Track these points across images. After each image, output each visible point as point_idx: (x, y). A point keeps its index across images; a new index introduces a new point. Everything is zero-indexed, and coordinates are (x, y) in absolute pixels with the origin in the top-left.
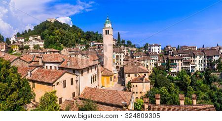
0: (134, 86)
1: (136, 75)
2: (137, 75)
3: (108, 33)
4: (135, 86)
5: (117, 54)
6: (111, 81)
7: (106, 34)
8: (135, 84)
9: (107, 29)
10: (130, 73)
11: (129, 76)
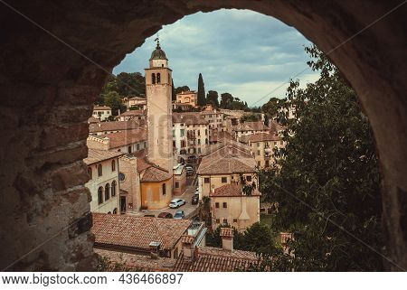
0: (217, 205)
1: (224, 180)
2: (229, 178)
3: (159, 81)
4: (221, 205)
5: (191, 128)
6: (164, 193)
7: (154, 83)
8: (221, 201)
9: (156, 72)
10: (210, 175)
11: (207, 181)
